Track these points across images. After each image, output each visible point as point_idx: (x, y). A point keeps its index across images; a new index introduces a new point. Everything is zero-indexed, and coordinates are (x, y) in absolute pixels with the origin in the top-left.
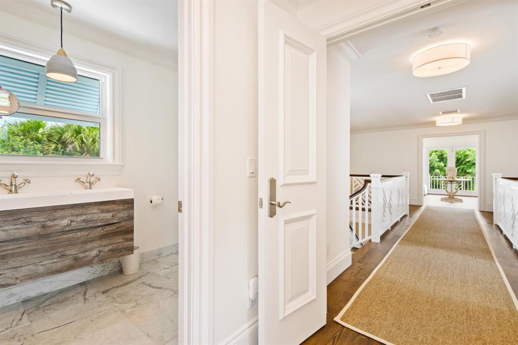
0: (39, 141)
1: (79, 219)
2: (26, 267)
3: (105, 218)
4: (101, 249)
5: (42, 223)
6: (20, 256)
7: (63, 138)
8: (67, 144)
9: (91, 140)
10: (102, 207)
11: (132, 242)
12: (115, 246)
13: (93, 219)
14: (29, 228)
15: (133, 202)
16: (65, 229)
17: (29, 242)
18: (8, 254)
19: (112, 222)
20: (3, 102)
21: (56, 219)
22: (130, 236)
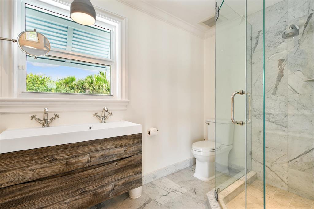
0: (73, 88)
1: (98, 155)
2: (51, 207)
3: (119, 153)
4: (116, 183)
5: (66, 161)
6: (46, 196)
7: (84, 86)
8: (86, 89)
9: (98, 87)
10: (116, 142)
11: (140, 175)
12: (127, 179)
13: (109, 154)
14: (54, 166)
15: (141, 137)
16: (86, 166)
17: (54, 181)
18: (34, 195)
19: (124, 156)
20: (33, 38)
21: (78, 156)
22: (139, 169)
